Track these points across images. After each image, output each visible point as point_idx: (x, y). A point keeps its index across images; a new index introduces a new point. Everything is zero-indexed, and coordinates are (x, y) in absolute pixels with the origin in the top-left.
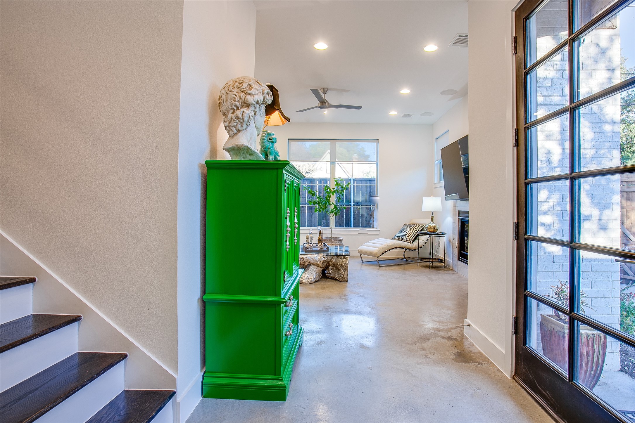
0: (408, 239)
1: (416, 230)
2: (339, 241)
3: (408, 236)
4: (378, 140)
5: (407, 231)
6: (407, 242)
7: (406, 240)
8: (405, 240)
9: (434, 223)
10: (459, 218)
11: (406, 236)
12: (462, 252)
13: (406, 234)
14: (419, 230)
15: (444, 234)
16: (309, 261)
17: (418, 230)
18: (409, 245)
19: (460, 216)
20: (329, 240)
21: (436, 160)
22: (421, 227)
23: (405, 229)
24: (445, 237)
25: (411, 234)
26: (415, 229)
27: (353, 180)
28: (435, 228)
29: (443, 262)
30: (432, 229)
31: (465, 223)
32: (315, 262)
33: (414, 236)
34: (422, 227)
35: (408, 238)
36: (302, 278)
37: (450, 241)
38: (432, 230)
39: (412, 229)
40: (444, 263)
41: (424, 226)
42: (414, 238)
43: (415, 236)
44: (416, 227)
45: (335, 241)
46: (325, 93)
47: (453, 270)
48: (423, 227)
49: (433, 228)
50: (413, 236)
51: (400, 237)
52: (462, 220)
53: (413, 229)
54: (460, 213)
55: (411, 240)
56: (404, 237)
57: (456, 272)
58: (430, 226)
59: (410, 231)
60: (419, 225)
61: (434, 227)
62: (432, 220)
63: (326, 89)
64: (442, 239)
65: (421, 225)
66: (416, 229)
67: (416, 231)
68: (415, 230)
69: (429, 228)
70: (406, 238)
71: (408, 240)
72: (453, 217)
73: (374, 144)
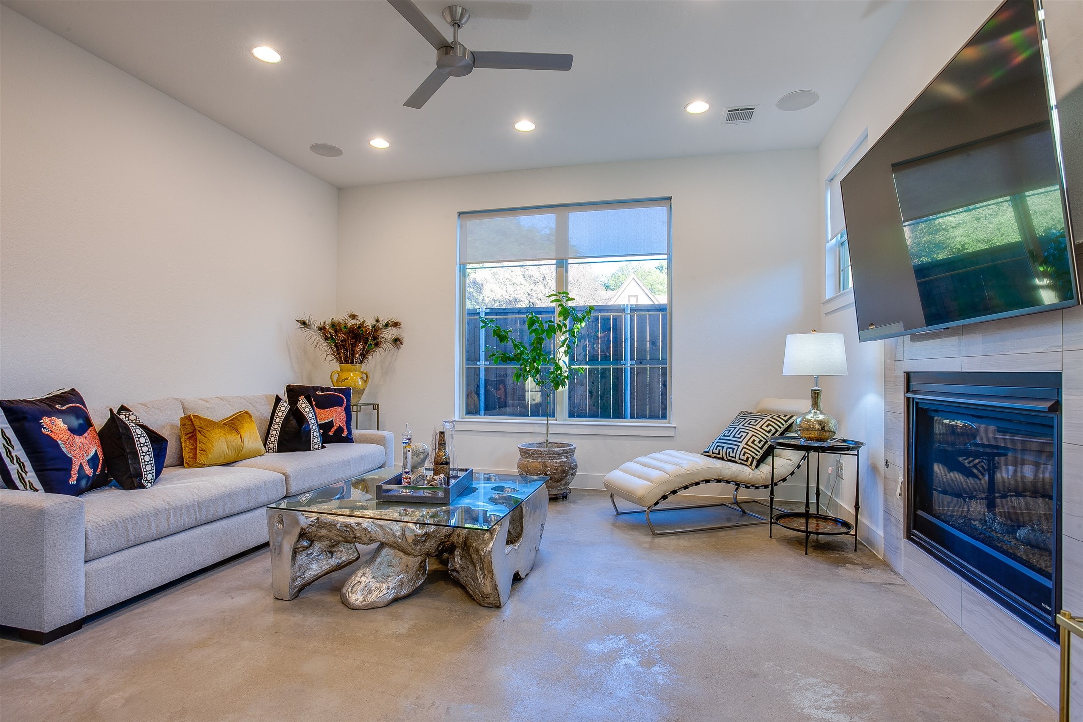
0: (744, 455)
1: (768, 429)
2: (562, 453)
3: (744, 448)
4: (670, 199)
5: (742, 434)
6: (742, 463)
7: (737, 457)
8: (735, 458)
9: (821, 413)
10: (909, 399)
11: (739, 446)
12: (920, 512)
13: (741, 440)
14: (777, 431)
15: (858, 445)
16: (369, 535)
17: (774, 431)
18: (746, 472)
19: (915, 392)
20: (535, 451)
21: (829, 238)
22: (784, 423)
23: (738, 427)
24: (857, 455)
25: (754, 441)
26: (767, 426)
27: (629, 308)
28: (823, 429)
29: (852, 532)
30: (814, 429)
31: (932, 414)
32: (391, 540)
33: (761, 448)
34: (786, 422)
35: (745, 453)
36: (349, 590)
37: (873, 469)
38: (814, 434)
39: (758, 427)
40: (856, 535)
41: (794, 418)
42: (762, 452)
43: (767, 446)
44: (769, 422)
45: (549, 454)
46: (456, 24)
47: (885, 565)
48: (790, 422)
49: (817, 426)
50: (760, 445)
51: (723, 447)
52: (921, 406)
53: (761, 428)
54: (913, 380)
55: (754, 458)
56: (734, 449)
57: (896, 574)
58: (809, 421)
59: (751, 434)
60: (779, 417)
61: (820, 424)
62: (815, 404)
63: (459, 10)
64: (848, 461)
65: (785, 416)
66: (770, 427)
67: (769, 432)
68: (766, 429)
69: (804, 426)
70: (739, 452)
71: (745, 458)
72: (886, 394)
73: (660, 212)
